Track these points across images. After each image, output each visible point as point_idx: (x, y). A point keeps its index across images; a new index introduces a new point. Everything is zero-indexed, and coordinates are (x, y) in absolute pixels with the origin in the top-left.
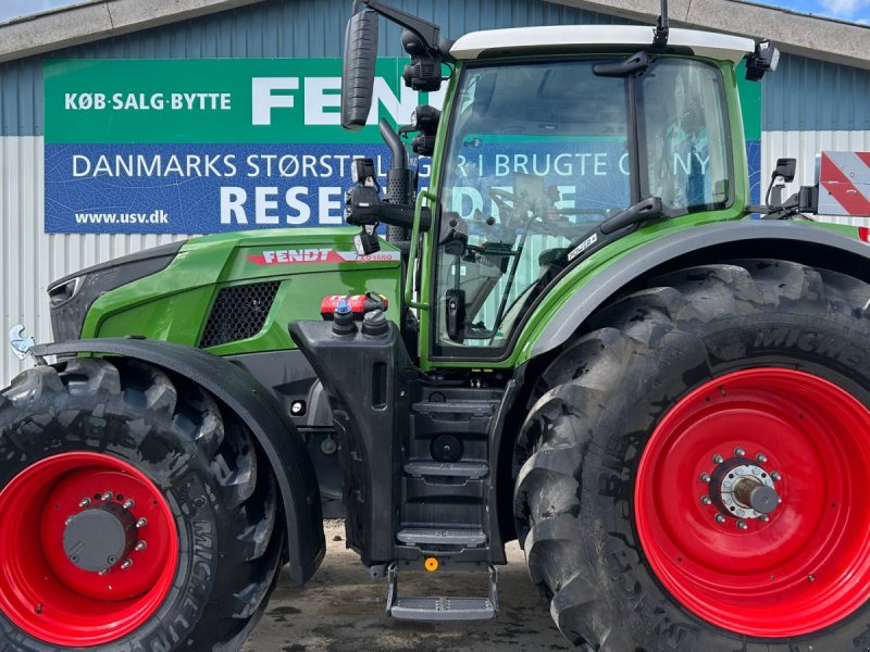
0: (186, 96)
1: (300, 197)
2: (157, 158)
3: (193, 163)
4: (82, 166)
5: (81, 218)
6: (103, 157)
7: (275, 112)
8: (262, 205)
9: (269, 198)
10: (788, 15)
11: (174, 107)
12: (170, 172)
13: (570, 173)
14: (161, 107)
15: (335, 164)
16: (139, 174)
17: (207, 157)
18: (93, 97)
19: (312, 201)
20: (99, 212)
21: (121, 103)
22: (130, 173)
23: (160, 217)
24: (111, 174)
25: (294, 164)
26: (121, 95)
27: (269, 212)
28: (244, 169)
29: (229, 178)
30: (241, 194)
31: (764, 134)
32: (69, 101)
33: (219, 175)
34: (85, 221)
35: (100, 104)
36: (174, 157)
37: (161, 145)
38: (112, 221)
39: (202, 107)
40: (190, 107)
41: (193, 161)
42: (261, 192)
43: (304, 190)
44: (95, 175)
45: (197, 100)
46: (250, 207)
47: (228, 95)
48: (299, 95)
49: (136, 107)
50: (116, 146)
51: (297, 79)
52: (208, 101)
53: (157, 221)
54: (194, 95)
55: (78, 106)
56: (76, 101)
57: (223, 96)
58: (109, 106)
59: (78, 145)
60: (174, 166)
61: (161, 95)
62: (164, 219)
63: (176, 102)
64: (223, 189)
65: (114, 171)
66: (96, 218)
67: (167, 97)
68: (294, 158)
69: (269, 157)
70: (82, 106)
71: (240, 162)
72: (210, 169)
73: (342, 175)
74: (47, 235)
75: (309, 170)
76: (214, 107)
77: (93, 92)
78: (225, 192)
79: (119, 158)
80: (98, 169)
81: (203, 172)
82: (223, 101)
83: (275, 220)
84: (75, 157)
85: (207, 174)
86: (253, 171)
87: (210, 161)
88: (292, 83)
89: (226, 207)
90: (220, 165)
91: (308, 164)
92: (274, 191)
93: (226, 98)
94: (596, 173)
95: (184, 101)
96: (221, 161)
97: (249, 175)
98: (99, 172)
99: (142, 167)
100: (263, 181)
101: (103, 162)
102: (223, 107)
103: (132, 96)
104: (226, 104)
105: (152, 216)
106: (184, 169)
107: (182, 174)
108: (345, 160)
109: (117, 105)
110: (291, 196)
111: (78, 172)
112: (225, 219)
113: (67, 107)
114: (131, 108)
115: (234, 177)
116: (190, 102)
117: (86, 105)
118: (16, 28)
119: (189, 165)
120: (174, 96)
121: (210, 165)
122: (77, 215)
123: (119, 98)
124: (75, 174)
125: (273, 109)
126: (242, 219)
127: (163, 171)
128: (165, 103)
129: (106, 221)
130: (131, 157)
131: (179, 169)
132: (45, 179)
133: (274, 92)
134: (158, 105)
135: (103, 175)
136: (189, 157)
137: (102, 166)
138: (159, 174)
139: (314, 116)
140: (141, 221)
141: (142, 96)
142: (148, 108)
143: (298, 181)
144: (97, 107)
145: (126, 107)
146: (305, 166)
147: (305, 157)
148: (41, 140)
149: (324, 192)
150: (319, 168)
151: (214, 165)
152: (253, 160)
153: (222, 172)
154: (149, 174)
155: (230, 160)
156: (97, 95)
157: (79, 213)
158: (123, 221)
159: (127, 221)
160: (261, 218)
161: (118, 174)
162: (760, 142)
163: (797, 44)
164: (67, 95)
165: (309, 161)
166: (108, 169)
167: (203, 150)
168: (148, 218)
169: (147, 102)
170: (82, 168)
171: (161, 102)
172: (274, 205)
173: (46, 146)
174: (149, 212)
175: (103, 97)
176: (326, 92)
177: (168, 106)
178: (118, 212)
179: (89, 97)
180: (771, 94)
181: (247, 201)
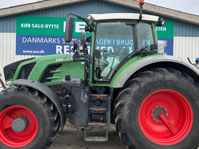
0: (49, 25)
2: (42, 39)
3: (50, 40)
4: (25, 40)
5: (24, 52)
6: (29, 38)
8: (65, 50)
9: (67, 48)
10: (180, 12)
11: (46, 27)
12: (45, 42)
14: (43, 27)
16: (38, 42)
20: (28, 50)
21: (34, 26)
22: (36, 42)
24: (31, 42)
28: (61, 41)
29: (58, 43)
30: (61, 47)
31: (174, 37)
32: (22, 25)
33: (56, 43)
34: (25, 52)
35: (29, 26)
36: (46, 38)
37: (43, 36)
38: (32, 52)
39: (52, 27)
40: (50, 27)
41: (50, 39)
42: (65, 47)
44: (28, 42)
45: (51, 26)
49: (37, 27)
50: (32, 36)
52: (54, 26)
53: (42, 53)
54: (50, 25)
55: (24, 26)
57: (57, 25)
58: (31, 26)
59: (24, 35)
60: (46, 40)
61: (43, 25)
63: (47, 26)
65: (32, 41)
66: (28, 52)
67: (44, 25)
71: (61, 40)
72: (54, 41)
74: (16, 55)
76: (55, 28)
78: (57, 46)
79: (33, 38)
80: (28, 41)
81: (52, 42)
82: (57, 26)
83: (68, 53)
84: (23, 38)
85: (53, 42)
87: (54, 39)
89: (57, 50)
90: (56, 41)
92: (68, 46)
93: (58, 26)
95: (48, 26)
96: (56, 39)
97: (63, 43)
99: (38, 40)
100: (66, 44)
101: (29, 39)
103: (36, 25)
104: (58, 27)
105: (41, 51)
106: (48, 41)
107: (48, 42)
109: (33, 26)
112: (57, 52)
113: (22, 27)
114: (36, 27)
117: (26, 26)
118: (11, 9)
119: (49, 40)
120: (46, 25)
122: (23, 51)
123: (33, 25)
124: (23, 42)
128: (44, 26)
129: (30, 52)
130: (36, 38)
131: (47, 41)
132: (16, 43)
134: (42, 27)
135: (29, 42)
136: (49, 39)
137: (29, 40)
138: (42, 42)
141: (39, 25)
142: (40, 27)
144: (28, 27)
145: (35, 27)
148: (16, 33)
151: (55, 40)
152: (64, 40)
153: (57, 42)
154: (40, 42)
155: (58, 40)
157: (24, 51)
158: (34, 52)
160: (65, 53)
162: (173, 39)
163: (182, 18)
167: (53, 37)
168: (39, 52)
169: (40, 26)
172: (68, 50)
173: (16, 35)
174: (40, 51)
175: (30, 24)
176: (80, 25)
177: (45, 27)
178: (33, 50)
179: (27, 24)
180: (176, 28)
181: (62, 49)
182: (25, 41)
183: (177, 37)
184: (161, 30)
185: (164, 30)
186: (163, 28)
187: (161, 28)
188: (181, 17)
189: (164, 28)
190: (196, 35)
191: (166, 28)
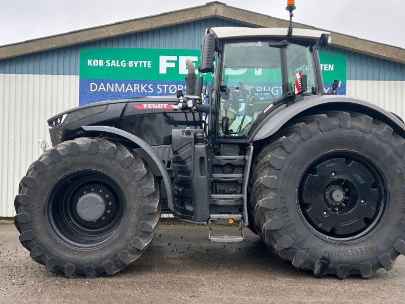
2: (123, 85)
3: (136, 87)
4: (94, 87)
6: (102, 84)
7: (168, 69)
10: (356, 39)
11: (130, 66)
12: (128, 90)
14: (125, 66)
16: (116, 91)
17: (142, 85)
21: (109, 64)
22: (112, 90)
24: (105, 91)
25: (175, 88)
26: (109, 61)
28: (156, 90)
29: (150, 93)
31: (348, 81)
32: (89, 62)
33: (146, 92)
36: (129, 85)
37: (125, 80)
39: (141, 66)
40: (136, 66)
41: (137, 86)
45: (139, 63)
47: (150, 62)
48: (177, 63)
49: (115, 66)
50: (107, 80)
51: (176, 57)
52: (143, 64)
54: (137, 62)
55: (93, 64)
57: (149, 62)
58: (105, 64)
59: (92, 79)
60: (129, 88)
61: (125, 61)
63: (131, 64)
65: (106, 89)
67: (127, 62)
68: (175, 86)
69: (165, 86)
70: (94, 64)
71: (154, 87)
76: (145, 66)
77: (99, 59)
79: (108, 84)
80: (100, 88)
81: (141, 91)
82: (149, 64)
84: (91, 84)
85: (142, 91)
86: (160, 91)
88: (175, 58)
90: (147, 88)
91: (180, 88)
95: (133, 63)
96: (147, 87)
97: (158, 92)
98: (100, 90)
99: (117, 88)
100: (163, 94)
102: (148, 66)
103: (113, 61)
106: (133, 89)
107: (132, 91)
111: (93, 89)
113: (89, 65)
114: (113, 66)
115: (152, 93)
116: (136, 64)
117: (96, 64)
118: (71, 35)
119: (135, 88)
120: (130, 61)
121: (143, 88)
124: (91, 90)
127: (125, 90)
130: (113, 84)
131: (131, 89)
132: (80, 92)
133: (168, 61)
134: (123, 65)
135: (102, 91)
136: (135, 85)
137: (102, 87)
138: (124, 91)
141: (118, 61)
142: (119, 66)
144: (100, 65)
145: (112, 65)
147: (179, 86)
148: (78, 76)
151: (145, 88)
152: (159, 87)
153: (148, 91)
154: (120, 91)
155: (151, 87)
156: (100, 61)
161: (108, 91)
162: (346, 84)
164: (89, 60)
166: (104, 88)
167: (141, 82)
169: (119, 64)
170: (93, 88)
171: (125, 64)
173: (80, 79)
175: (102, 61)
177: (127, 65)
179: (97, 61)
180: (351, 67)
182: (95, 90)
183: (352, 81)
184: (325, 69)
185: (329, 69)
186: (328, 66)
187: (325, 65)
188: (358, 47)
189: (330, 65)
190: (385, 77)
191: (333, 65)
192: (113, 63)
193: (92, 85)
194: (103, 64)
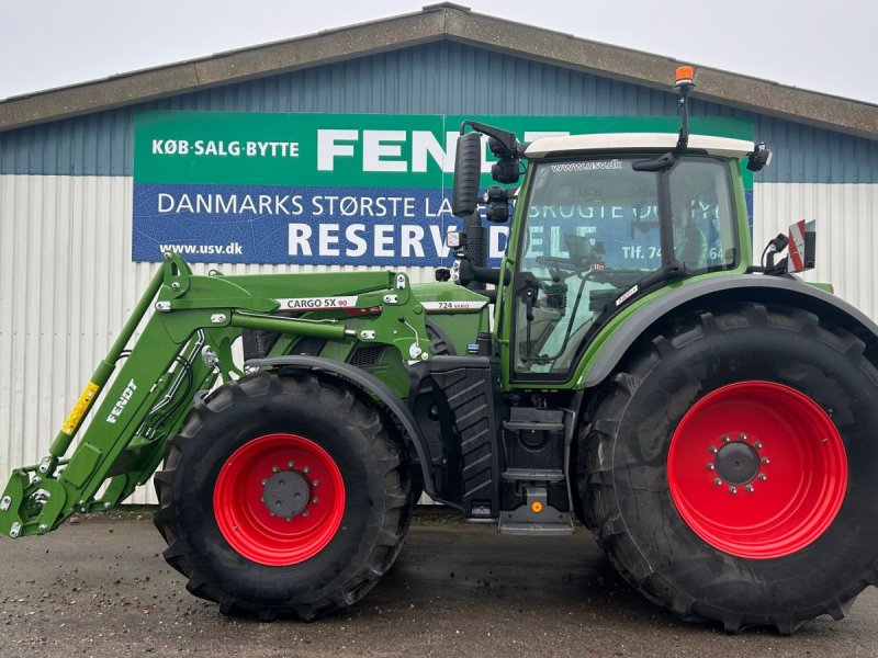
0: (260, 144)
1: (358, 233)
2: (234, 197)
3: (264, 202)
5: (164, 249)
6: (185, 196)
7: (337, 160)
8: (324, 239)
9: (331, 233)
11: (249, 153)
12: (244, 210)
13: (591, 216)
14: (238, 153)
15: (389, 205)
16: (217, 211)
17: (277, 197)
18: (177, 143)
19: (368, 236)
20: (181, 244)
21: (202, 150)
22: (209, 210)
23: (235, 249)
24: (192, 211)
25: (353, 204)
27: (331, 246)
28: (309, 208)
29: (297, 216)
30: (307, 230)
31: (756, 186)
32: (156, 147)
33: (287, 212)
35: (183, 150)
36: (248, 197)
37: (238, 186)
38: (193, 251)
39: (274, 154)
40: (263, 154)
41: (265, 200)
42: (324, 228)
43: (362, 227)
44: (178, 211)
45: (270, 148)
46: (314, 241)
47: (297, 144)
48: (358, 146)
49: (215, 153)
50: (197, 186)
51: (357, 132)
52: (279, 149)
53: (232, 252)
54: (266, 144)
55: (164, 150)
56: (163, 147)
57: (292, 144)
58: (193, 150)
59: (162, 185)
60: (248, 204)
61: (238, 143)
62: (238, 250)
63: (251, 149)
64: (291, 225)
65: (195, 208)
66: (178, 249)
67: (243, 145)
68: (354, 200)
69: (332, 198)
70: (167, 151)
71: (306, 202)
72: (280, 207)
73: (395, 214)
74: (134, 263)
75: (366, 210)
76: (284, 154)
77: (177, 139)
78: (293, 228)
79: (199, 197)
80: (180, 206)
81: (274, 211)
82: (292, 149)
83: (336, 253)
84: (161, 195)
85: (277, 212)
86: (318, 210)
87: (280, 201)
88: (353, 135)
89: (293, 241)
90: (288, 205)
91: (365, 205)
92: (335, 227)
93: (295, 147)
94: (614, 216)
95: (258, 149)
96: (290, 200)
97: (314, 213)
98: (181, 209)
99: (220, 205)
100: (326, 219)
101: (185, 200)
102: (292, 154)
103: (211, 143)
104: (295, 152)
105: (228, 248)
106: (257, 208)
107: (255, 212)
108: (397, 202)
109: (199, 150)
110: (350, 233)
111: (163, 208)
112: (293, 251)
113: (154, 152)
114: (211, 153)
115: (300, 215)
116: (263, 150)
117: (171, 150)
118: (113, 84)
119: (261, 204)
120: (249, 144)
121: (280, 204)
122: (161, 246)
123: (200, 144)
124: (160, 210)
125: (335, 157)
126: (307, 251)
127: (238, 209)
128: (241, 150)
129: (188, 251)
130: (210, 196)
131: (253, 207)
132: (134, 214)
133: (337, 143)
134: (234, 151)
135: (185, 212)
136: (261, 197)
137: (185, 203)
138: (235, 211)
139: (371, 164)
140: (219, 252)
141: (221, 144)
142: (225, 153)
143: (357, 219)
144: (181, 152)
145: (207, 153)
146: (363, 206)
147: (363, 199)
148: (131, 179)
149: (379, 229)
150: (375, 209)
151: (283, 204)
152: (318, 201)
153: (290, 211)
154: (226, 211)
155: (297, 200)
156: (181, 142)
157: (163, 244)
158: (202, 252)
159: (206, 251)
160: (324, 251)
161: (198, 211)
162: (752, 192)
164: (155, 142)
165: (367, 202)
166: (190, 206)
167: (273, 191)
168: (224, 249)
169: (225, 149)
170: (166, 204)
171: (238, 149)
172: (335, 240)
173: (135, 185)
174: (225, 245)
175: (186, 143)
176: (382, 143)
177: (243, 153)
178: (198, 243)
179: (174, 143)
181: (312, 236)
182: (169, 209)
183: (768, 185)
188: (779, 106)
190: (843, 176)
192: (211, 148)
193: (163, 197)
194: (186, 151)
